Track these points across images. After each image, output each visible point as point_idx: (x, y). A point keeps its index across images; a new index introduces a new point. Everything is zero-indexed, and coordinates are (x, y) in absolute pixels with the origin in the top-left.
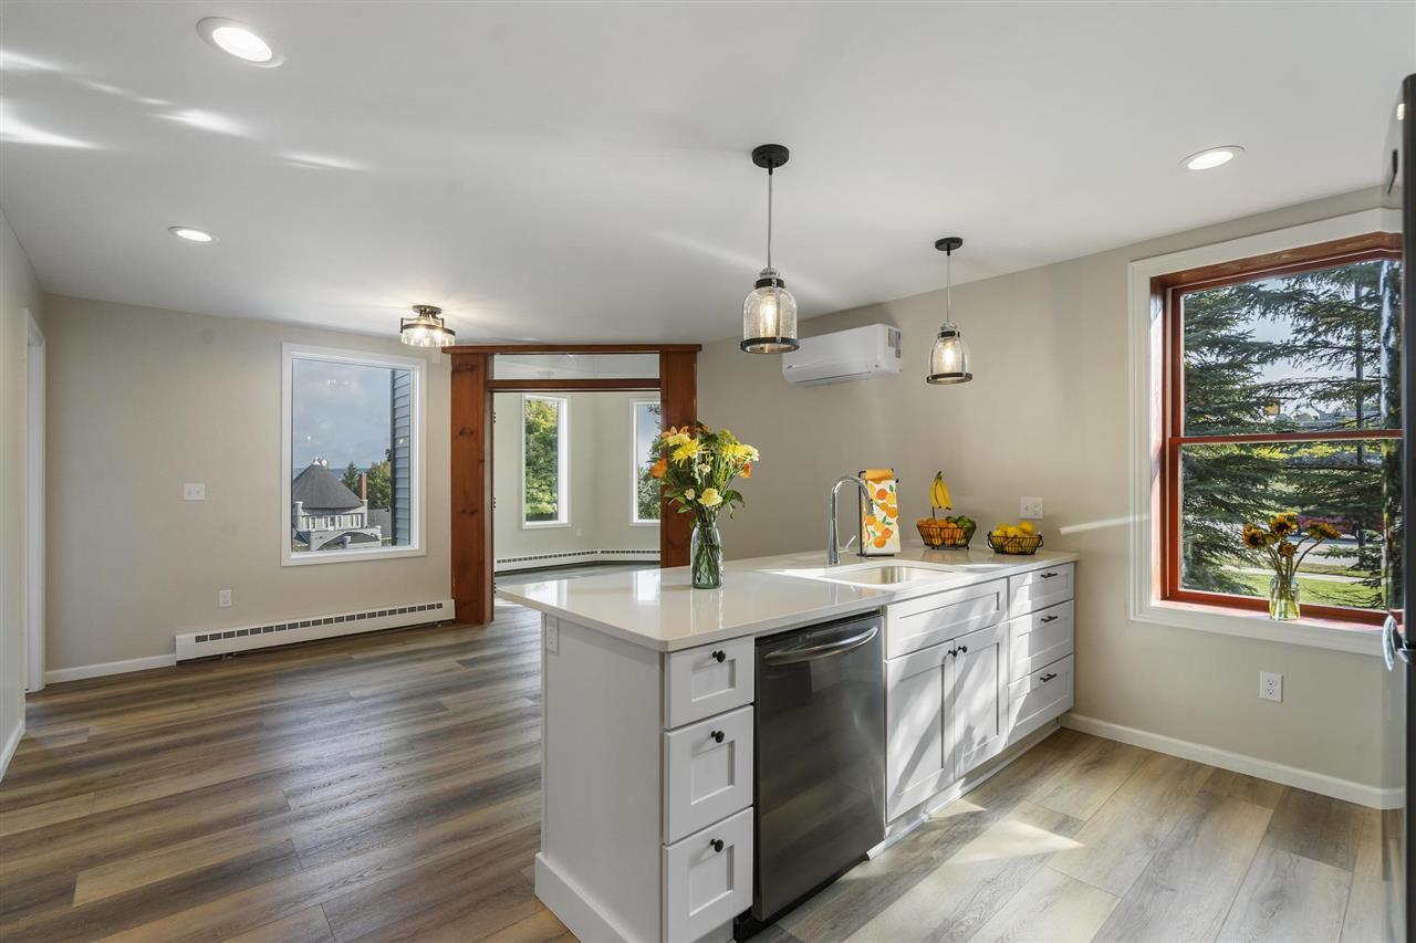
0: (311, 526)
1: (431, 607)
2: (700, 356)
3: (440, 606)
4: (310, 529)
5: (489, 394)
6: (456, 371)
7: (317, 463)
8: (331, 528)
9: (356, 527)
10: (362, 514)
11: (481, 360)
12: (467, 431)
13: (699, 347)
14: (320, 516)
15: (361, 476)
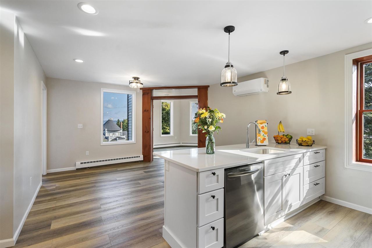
0: (109, 135)
1: (137, 157)
2: (209, 89)
3: (139, 157)
4: (109, 136)
5: (152, 100)
6: (144, 94)
7: (110, 119)
8: (113, 136)
9: (119, 136)
10: (121, 132)
11: (150, 91)
12: (146, 110)
13: (209, 86)
14: (111, 133)
15: (121, 122)
